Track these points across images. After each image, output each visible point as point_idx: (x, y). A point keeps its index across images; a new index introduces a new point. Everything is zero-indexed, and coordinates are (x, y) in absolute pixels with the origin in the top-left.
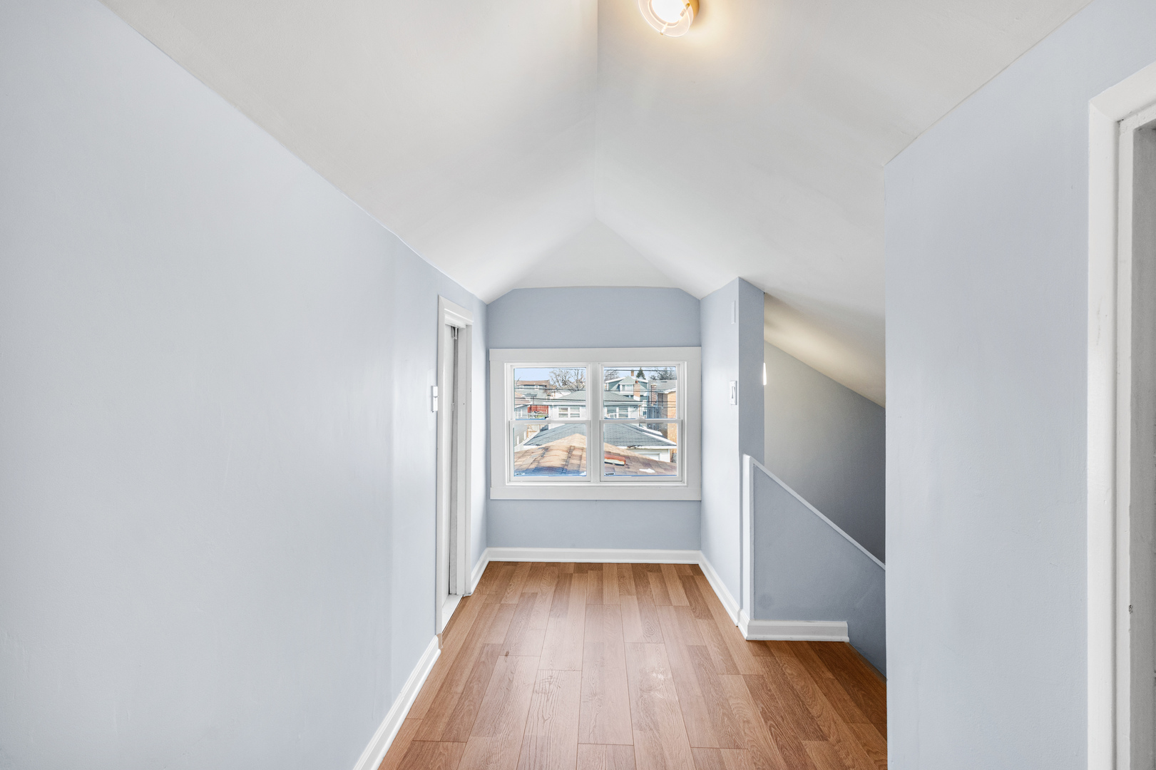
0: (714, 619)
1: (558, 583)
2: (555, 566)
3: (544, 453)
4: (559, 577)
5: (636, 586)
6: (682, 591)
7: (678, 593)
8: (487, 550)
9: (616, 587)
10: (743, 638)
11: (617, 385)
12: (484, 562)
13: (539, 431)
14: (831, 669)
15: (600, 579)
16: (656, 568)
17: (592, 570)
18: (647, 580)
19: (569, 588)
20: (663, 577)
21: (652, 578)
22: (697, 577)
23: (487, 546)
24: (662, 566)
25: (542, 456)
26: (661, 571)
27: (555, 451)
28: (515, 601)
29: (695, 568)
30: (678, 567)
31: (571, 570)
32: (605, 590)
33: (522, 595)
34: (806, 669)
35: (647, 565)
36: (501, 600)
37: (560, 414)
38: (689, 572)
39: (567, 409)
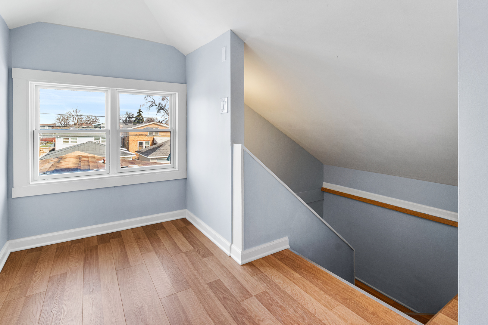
0: (213, 255)
1: (85, 257)
2: (80, 242)
3: (59, 161)
4: (85, 251)
5: (151, 243)
6: (184, 239)
7: (181, 241)
8: (8, 243)
9: (137, 249)
10: (239, 265)
11: (100, 126)
12: (4, 255)
13: (48, 152)
14: (295, 271)
15: (122, 244)
16: (159, 227)
17: (112, 238)
18: (158, 236)
19: (97, 260)
20: (167, 232)
21: (160, 234)
22: (188, 227)
23: (9, 239)
24: (163, 224)
25: (59, 162)
26: (164, 228)
27: (69, 159)
28: (43, 289)
29: (184, 220)
30: (173, 222)
31: (96, 243)
32: (129, 253)
33: (50, 279)
34: (284, 275)
35: (154, 225)
36: (26, 292)
37: (63, 141)
38: (182, 224)
39: (68, 139)
